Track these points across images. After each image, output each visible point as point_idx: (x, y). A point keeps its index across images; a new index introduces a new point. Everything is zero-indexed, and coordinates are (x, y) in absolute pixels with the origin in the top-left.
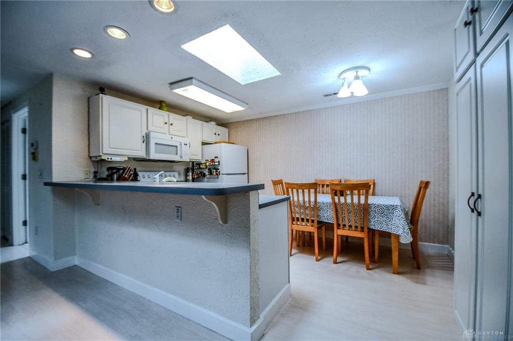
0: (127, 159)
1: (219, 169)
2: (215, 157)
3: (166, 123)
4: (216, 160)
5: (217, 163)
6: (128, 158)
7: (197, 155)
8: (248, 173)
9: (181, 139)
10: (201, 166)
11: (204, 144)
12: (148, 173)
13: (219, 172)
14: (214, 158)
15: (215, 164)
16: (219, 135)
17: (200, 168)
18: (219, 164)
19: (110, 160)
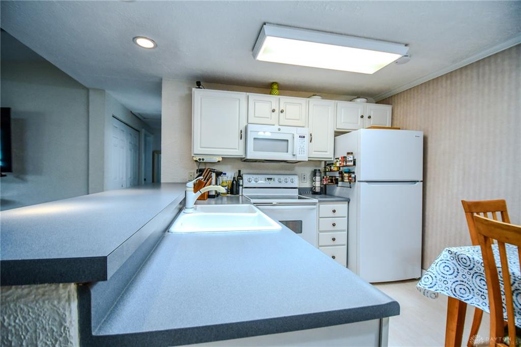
0: (221, 159)
1: (354, 173)
2: (348, 153)
3: (273, 111)
4: (350, 158)
5: (352, 163)
6: (223, 158)
7: (326, 152)
8: (424, 181)
9: (293, 130)
10: (332, 168)
11: (338, 134)
12: (255, 176)
13: (355, 178)
14: (346, 155)
15: (348, 164)
16: (369, 117)
17: (331, 171)
18: (354, 164)
19: (201, 161)
